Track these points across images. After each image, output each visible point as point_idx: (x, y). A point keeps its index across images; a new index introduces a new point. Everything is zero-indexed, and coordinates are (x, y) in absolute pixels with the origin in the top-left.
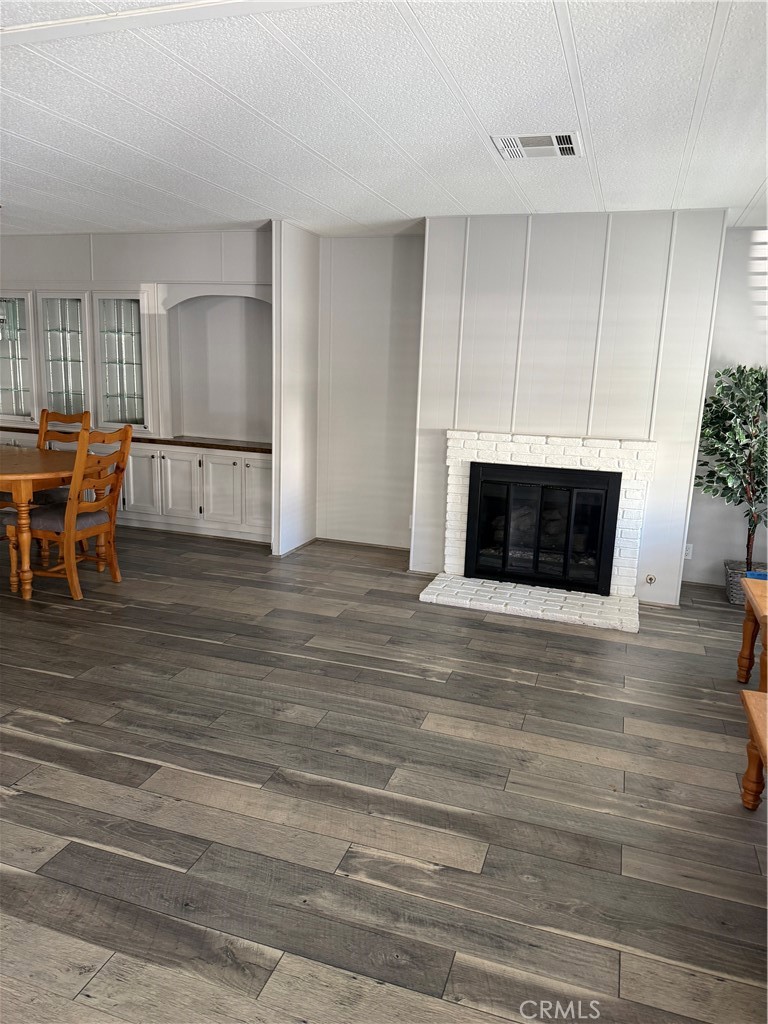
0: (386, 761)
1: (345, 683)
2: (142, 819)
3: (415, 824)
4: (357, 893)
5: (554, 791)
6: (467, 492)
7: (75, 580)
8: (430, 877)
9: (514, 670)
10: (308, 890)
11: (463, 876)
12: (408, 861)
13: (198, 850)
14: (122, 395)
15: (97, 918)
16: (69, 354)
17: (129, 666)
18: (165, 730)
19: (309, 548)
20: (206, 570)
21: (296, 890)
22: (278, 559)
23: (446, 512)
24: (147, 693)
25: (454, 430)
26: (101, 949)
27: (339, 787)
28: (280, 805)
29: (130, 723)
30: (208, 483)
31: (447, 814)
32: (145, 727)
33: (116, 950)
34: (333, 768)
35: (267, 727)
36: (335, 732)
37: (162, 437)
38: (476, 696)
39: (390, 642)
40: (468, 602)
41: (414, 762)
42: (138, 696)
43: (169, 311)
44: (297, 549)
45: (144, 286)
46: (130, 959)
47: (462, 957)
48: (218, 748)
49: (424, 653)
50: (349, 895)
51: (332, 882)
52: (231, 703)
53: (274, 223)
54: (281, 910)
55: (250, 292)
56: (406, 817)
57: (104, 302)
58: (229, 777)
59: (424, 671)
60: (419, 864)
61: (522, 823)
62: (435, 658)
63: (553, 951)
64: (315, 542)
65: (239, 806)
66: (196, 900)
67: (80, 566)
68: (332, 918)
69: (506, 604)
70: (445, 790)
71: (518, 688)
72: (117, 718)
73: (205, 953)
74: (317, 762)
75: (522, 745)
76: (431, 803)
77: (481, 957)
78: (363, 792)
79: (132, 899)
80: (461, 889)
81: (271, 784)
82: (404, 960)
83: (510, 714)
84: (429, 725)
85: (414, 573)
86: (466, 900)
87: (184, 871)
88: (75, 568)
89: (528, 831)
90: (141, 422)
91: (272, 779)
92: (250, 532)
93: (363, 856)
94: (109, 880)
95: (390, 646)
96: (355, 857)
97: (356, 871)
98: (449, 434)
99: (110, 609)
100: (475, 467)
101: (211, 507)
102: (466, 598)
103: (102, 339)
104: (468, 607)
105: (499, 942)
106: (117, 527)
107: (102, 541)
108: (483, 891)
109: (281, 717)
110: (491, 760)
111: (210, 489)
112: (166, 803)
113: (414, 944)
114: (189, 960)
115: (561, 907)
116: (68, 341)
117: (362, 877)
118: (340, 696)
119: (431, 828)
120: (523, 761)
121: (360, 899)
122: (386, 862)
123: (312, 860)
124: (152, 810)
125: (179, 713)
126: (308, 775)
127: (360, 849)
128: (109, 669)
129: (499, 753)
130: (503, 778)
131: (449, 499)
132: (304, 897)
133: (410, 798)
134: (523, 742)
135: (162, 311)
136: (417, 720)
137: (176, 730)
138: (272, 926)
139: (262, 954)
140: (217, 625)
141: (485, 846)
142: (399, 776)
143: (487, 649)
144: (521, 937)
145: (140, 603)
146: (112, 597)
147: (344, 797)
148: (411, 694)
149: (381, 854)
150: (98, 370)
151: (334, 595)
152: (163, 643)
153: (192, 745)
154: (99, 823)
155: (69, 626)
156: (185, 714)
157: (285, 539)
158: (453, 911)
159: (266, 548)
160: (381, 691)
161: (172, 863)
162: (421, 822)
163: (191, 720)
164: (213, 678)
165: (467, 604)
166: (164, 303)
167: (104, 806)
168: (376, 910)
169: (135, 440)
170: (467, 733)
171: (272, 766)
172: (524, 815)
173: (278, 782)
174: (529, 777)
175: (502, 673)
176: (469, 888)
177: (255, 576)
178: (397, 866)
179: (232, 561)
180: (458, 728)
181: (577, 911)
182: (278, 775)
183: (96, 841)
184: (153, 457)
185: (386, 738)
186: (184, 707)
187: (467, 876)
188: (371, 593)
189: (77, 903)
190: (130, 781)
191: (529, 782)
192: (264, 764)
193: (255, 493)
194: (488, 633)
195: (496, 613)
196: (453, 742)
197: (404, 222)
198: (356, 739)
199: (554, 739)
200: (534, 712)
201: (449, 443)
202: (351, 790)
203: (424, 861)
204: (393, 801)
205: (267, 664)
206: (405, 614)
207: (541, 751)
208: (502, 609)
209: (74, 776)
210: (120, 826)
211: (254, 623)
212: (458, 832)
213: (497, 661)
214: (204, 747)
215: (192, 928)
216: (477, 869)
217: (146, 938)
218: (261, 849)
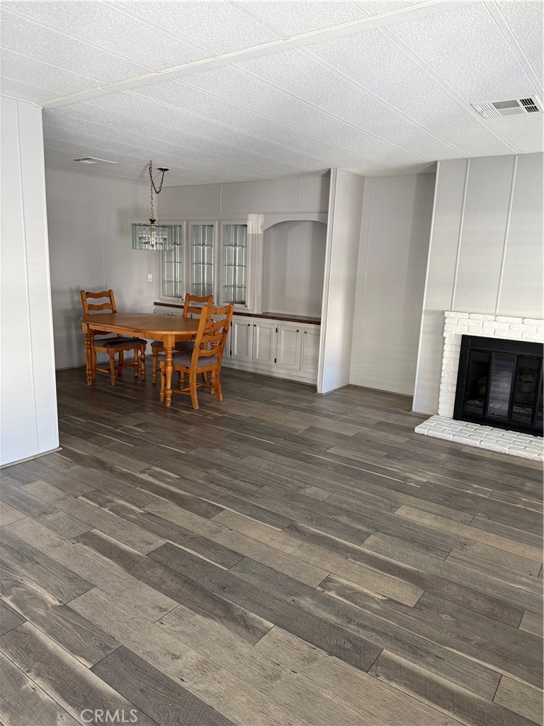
0: (365, 529)
1: (348, 478)
2: (208, 537)
3: (376, 570)
4: (328, 602)
5: (483, 567)
6: (459, 357)
7: (195, 397)
8: (378, 603)
9: (475, 486)
10: (297, 594)
11: (400, 607)
12: (365, 590)
13: (237, 560)
14: (234, 286)
15: (174, 585)
16: (206, 260)
17: (218, 450)
18: (231, 489)
19: (344, 390)
20: (274, 399)
21: (290, 593)
22: (321, 395)
23: (441, 371)
24: (225, 467)
25: (451, 311)
26: (173, 601)
27: (330, 539)
28: (291, 543)
29: (212, 483)
30: (280, 343)
31: (400, 568)
32: (220, 486)
33: (181, 603)
34: (329, 527)
35: (292, 497)
36: (335, 507)
37: (255, 313)
38: (441, 499)
39: (386, 456)
40: (451, 436)
41: (384, 533)
42: (219, 468)
43: (265, 232)
44: (335, 390)
45: (250, 216)
46: (187, 609)
47: (387, 653)
48: (260, 504)
49: (410, 467)
50: (322, 602)
51: (313, 593)
52: (273, 479)
53: (332, 170)
54: (278, 602)
55: (315, 217)
56: (371, 565)
57: (227, 227)
58: (263, 522)
59: (406, 479)
60: (372, 594)
61: (451, 582)
62: (416, 471)
63: (451, 663)
64: (348, 387)
65: (266, 539)
66: (230, 586)
67: (198, 390)
68: (308, 613)
69: (481, 441)
70: (402, 553)
71: (474, 497)
72: (205, 479)
73: (228, 615)
74: (319, 522)
75: (467, 535)
76: (389, 559)
77: (400, 655)
78: (345, 545)
79: (194, 579)
80: (397, 614)
81: (287, 529)
82: (348, 646)
83: (463, 514)
84: (402, 512)
85: (415, 413)
86: (399, 621)
87: (226, 570)
88: (195, 390)
89: (455, 588)
90: (243, 303)
91: (289, 527)
92: (304, 376)
93: (336, 582)
94: (184, 566)
95: (385, 459)
96: (331, 582)
97: (330, 590)
98: (447, 314)
99: (214, 417)
100: (465, 338)
101: (282, 358)
102: (450, 434)
103: (224, 250)
104: (451, 440)
105: (415, 650)
106: (222, 367)
107: (213, 375)
108: (412, 618)
109: (302, 492)
110: (441, 541)
111: (282, 347)
112: (224, 530)
113: (357, 638)
114: (219, 617)
115: (465, 639)
116: (206, 252)
117: (333, 594)
118: (343, 485)
119: (386, 574)
120: (464, 544)
121: (329, 606)
122: (350, 588)
123: (304, 578)
124: (215, 533)
125: (241, 481)
126: (312, 529)
127: (336, 578)
128: (206, 450)
129: (448, 537)
130: (446, 553)
131: (444, 361)
132: (294, 598)
133: (376, 554)
134: (468, 533)
135: (261, 232)
136: (393, 508)
137: (237, 490)
138: (270, 610)
139: (262, 623)
140: (273, 433)
141: (421, 592)
142: (372, 539)
143: (458, 470)
144: (431, 650)
145: (231, 415)
146: (215, 410)
147: (332, 546)
148: (393, 491)
149: (349, 583)
150: (221, 269)
151: (353, 422)
152: (239, 440)
153: (245, 500)
154: (185, 536)
155: (189, 424)
156: (244, 482)
157: (327, 383)
158: (388, 625)
159: (314, 388)
160: (371, 486)
161: (221, 564)
162: (380, 569)
163: (248, 486)
164: (264, 463)
165: (451, 438)
166: (261, 227)
167: (189, 527)
168: (337, 614)
169: (235, 313)
170: (428, 521)
171: (291, 520)
172: (455, 578)
173: (292, 529)
174: (465, 555)
175: (465, 487)
176: (403, 614)
177: (304, 405)
178: (357, 592)
179: (290, 394)
180: (422, 517)
181: (477, 644)
182: (293, 525)
183: (181, 544)
184: (249, 325)
185: (368, 516)
186: (245, 477)
187: (404, 607)
188: (380, 423)
189: (165, 575)
190: (206, 515)
191: (465, 558)
192: (286, 518)
193: (309, 352)
194: (463, 460)
195: (472, 447)
196: (415, 525)
197: (423, 165)
198: (348, 513)
199: (493, 535)
200: (482, 515)
201: (447, 321)
202: (337, 543)
203: (376, 593)
204: (364, 553)
205: (300, 459)
206: (401, 440)
207: (480, 540)
208: (477, 444)
209: (176, 507)
210: (195, 538)
211: (297, 434)
212: (404, 580)
213: (463, 479)
214: (252, 502)
215: (224, 601)
216: (411, 604)
217: (199, 601)
218: (274, 566)
